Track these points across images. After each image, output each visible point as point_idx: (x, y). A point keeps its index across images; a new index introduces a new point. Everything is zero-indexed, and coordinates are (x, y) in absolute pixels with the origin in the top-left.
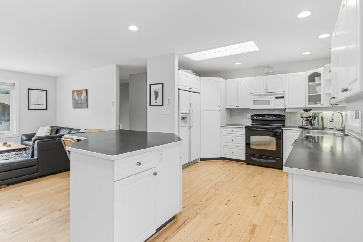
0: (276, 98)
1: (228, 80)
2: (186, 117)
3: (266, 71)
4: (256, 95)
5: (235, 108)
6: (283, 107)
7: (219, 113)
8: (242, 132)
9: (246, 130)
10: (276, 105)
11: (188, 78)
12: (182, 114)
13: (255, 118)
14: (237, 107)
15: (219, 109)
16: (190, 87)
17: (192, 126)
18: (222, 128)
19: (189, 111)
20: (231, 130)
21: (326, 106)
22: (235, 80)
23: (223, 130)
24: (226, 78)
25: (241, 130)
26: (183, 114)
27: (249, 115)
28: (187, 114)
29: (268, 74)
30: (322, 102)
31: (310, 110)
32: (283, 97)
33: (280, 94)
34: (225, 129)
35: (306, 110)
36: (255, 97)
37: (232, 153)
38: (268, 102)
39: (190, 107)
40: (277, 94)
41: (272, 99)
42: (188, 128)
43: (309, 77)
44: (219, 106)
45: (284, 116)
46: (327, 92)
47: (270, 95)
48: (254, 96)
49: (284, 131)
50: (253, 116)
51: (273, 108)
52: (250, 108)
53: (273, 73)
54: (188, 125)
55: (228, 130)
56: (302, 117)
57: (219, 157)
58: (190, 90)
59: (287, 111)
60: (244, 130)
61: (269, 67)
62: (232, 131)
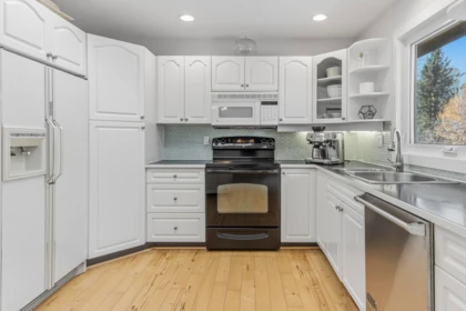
0: (264, 103)
1: (162, 59)
2: (35, 147)
3: (241, 47)
4: (225, 96)
5: (179, 122)
6: (275, 123)
7: (143, 133)
8: (197, 179)
9: (207, 174)
10: (263, 117)
11: (43, 20)
12: (12, 135)
13: (220, 145)
14: (183, 122)
15: (143, 124)
16: (48, 52)
17: (57, 172)
18: (149, 173)
19: (48, 126)
20: (172, 174)
21: (350, 120)
22: (179, 59)
23: (152, 176)
24: (157, 53)
25: (195, 175)
26: (18, 135)
27: (207, 140)
28: (36, 135)
29: (245, 53)
30: (344, 114)
31: (324, 128)
32: (276, 103)
33: (270, 96)
34: (156, 174)
35: (318, 129)
36: (222, 100)
37: (176, 229)
38: (248, 112)
39: (51, 113)
40: (265, 96)
41: (256, 105)
42: (42, 181)
43: (319, 66)
44: (142, 118)
45: (273, 140)
46: (352, 94)
47: (254, 96)
48: (220, 96)
49: (283, 171)
50: (216, 140)
51: (257, 123)
52: (213, 124)
53: (255, 54)
54: (43, 170)
55: (164, 175)
56: (311, 143)
57: (143, 243)
58: (50, 61)
59: (279, 130)
60: (203, 173)
61: (247, 40)
62: (175, 177)
